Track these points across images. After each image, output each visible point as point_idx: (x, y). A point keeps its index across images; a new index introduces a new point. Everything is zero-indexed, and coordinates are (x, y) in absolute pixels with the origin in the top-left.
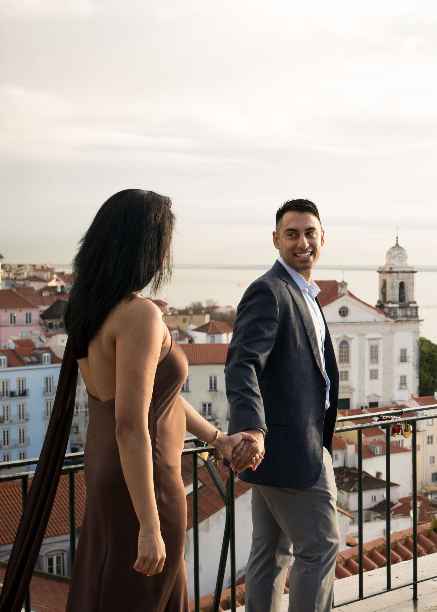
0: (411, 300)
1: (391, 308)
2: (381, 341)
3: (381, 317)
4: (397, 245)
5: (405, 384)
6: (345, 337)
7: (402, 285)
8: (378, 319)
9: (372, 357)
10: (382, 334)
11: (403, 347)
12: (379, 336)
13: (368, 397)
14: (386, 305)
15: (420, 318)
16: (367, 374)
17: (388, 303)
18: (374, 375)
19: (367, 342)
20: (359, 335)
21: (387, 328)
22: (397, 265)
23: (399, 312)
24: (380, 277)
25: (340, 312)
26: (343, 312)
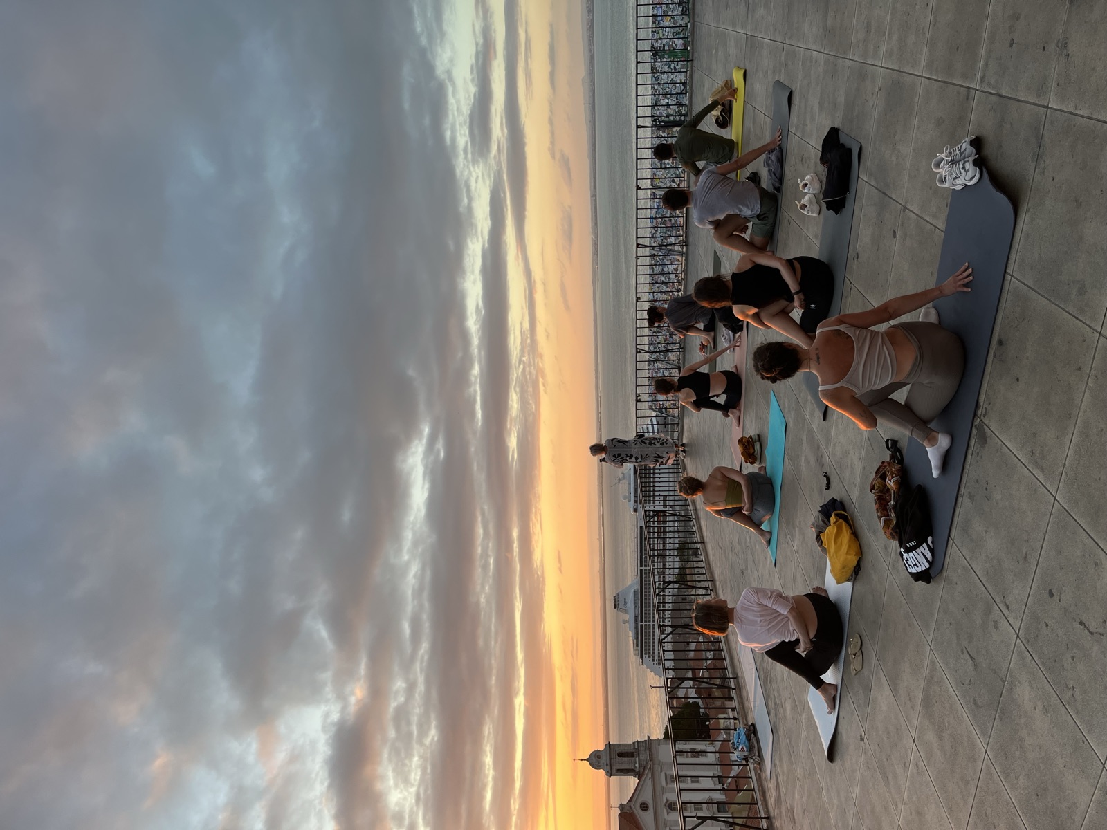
0: (632, 747)
1: (639, 764)
3: (647, 772)
4: (587, 760)
6: (665, 805)
7: (620, 755)
8: (650, 776)
10: (661, 772)
11: (672, 753)
12: (663, 774)
14: (637, 769)
15: (646, 739)
17: (635, 767)
20: (663, 793)
21: (657, 767)
22: (605, 759)
23: (643, 757)
24: (615, 775)
25: (645, 810)
26: (644, 807)
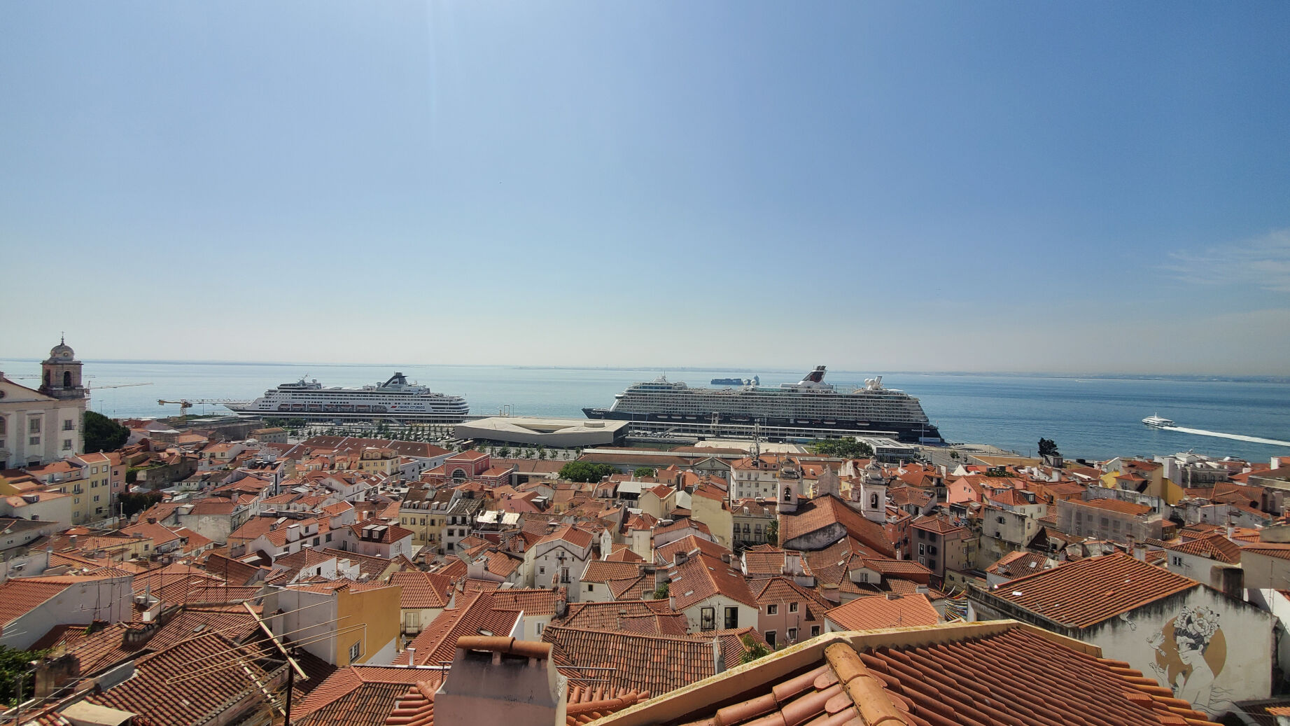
0: (76, 385)
1: (56, 390)
2: (43, 415)
3: (46, 397)
4: (63, 344)
5: (70, 445)
7: (67, 374)
8: (41, 399)
9: (32, 428)
10: (45, 409)
11: (68, 418)
12: (42, 411)
13: (28, 458)
14: (49, 388)
16: (27, 441)
17: (52, 387)
18: (34, 441)
19: (27, 417)
20: (17, 411)
21: (50, 405)
22: (62, 360)
23: (65, 393)
24: (43, 367)
